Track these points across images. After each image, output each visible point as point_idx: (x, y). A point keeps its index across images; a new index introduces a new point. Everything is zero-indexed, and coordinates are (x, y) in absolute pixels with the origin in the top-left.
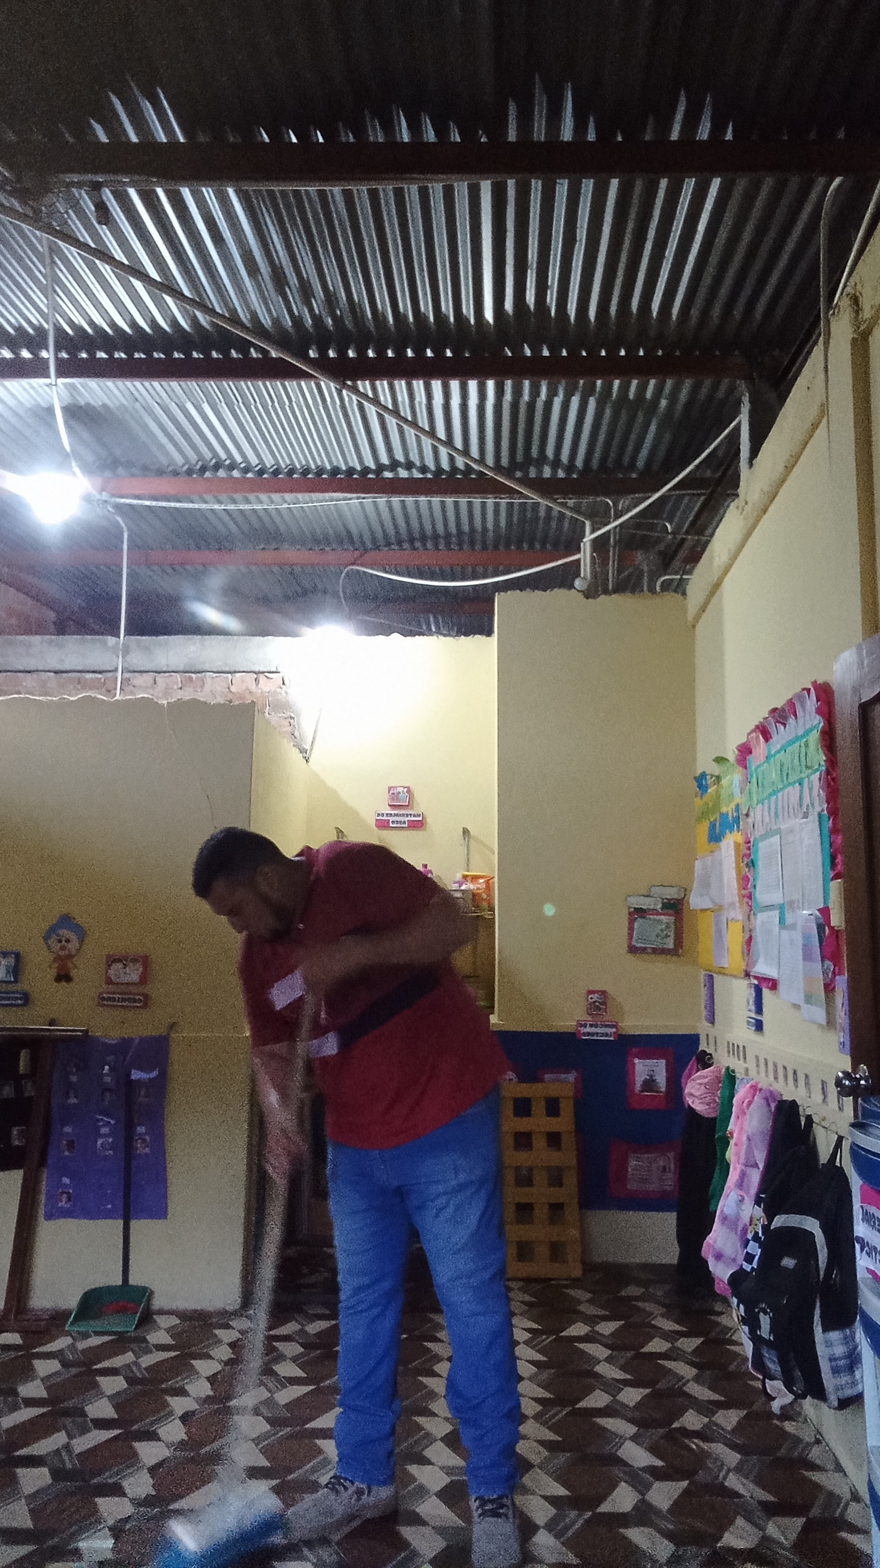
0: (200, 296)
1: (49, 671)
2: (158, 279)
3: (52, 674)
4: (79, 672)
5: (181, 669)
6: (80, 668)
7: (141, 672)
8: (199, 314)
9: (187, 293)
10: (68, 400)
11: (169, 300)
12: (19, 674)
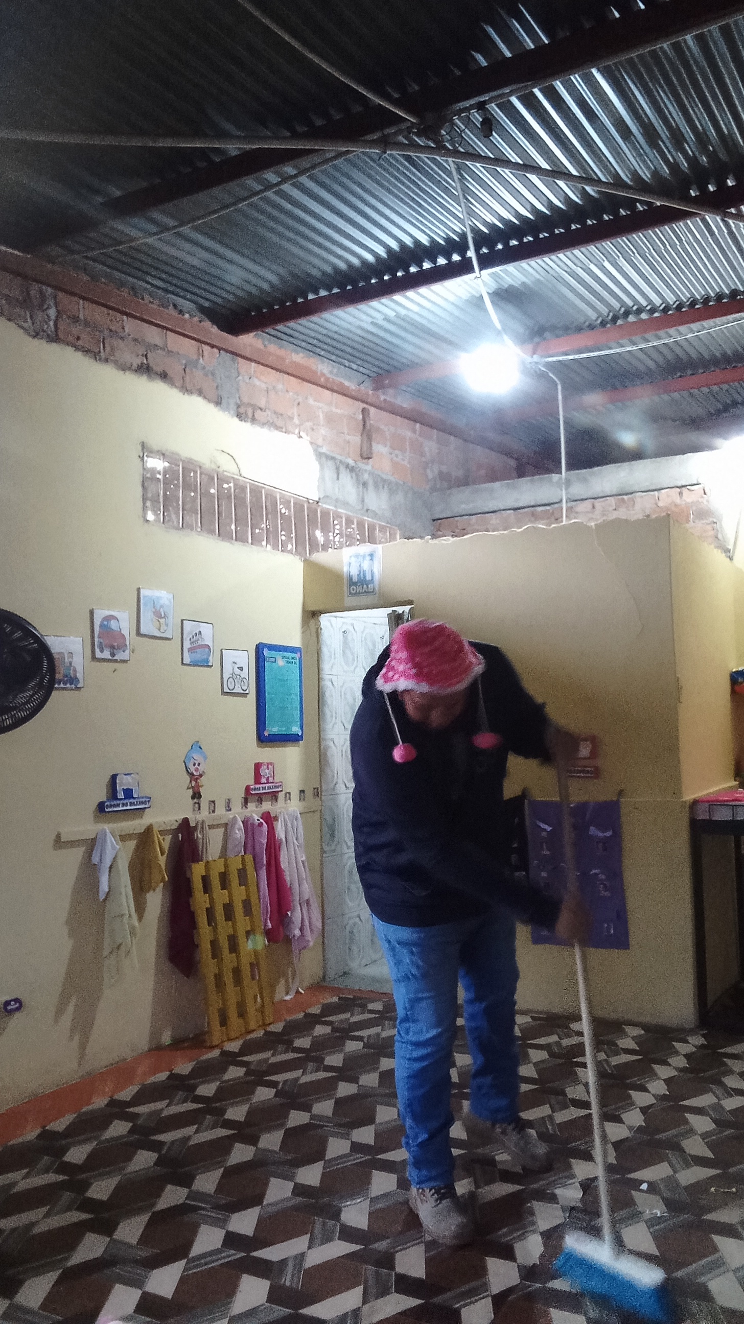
0: (585, 171)
1: (510, 509)
2: (548, 168)
3: (512, 511)
4: (533, 506)
5: (614, 493)
6: (532, 504)
7: (582, 500)
8: (588, 189)
9: (574, 172)
10: (493, 286)
11: (561, 183)
12: (487, 515)
